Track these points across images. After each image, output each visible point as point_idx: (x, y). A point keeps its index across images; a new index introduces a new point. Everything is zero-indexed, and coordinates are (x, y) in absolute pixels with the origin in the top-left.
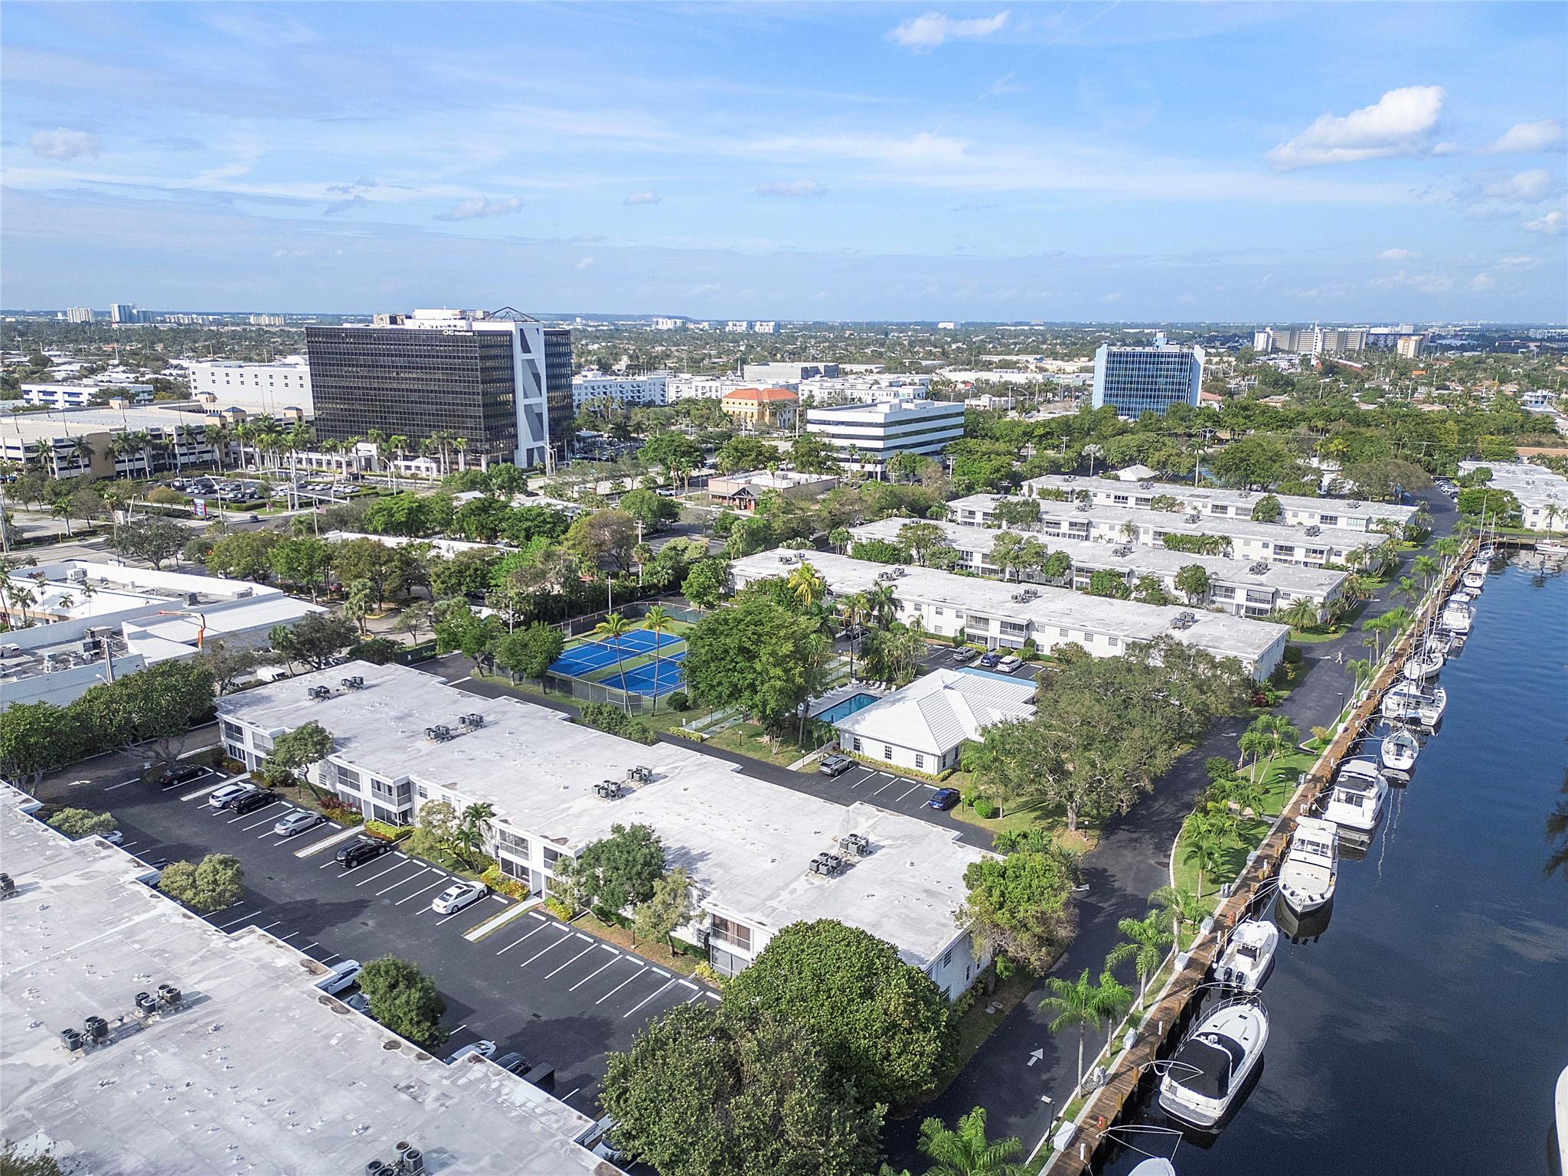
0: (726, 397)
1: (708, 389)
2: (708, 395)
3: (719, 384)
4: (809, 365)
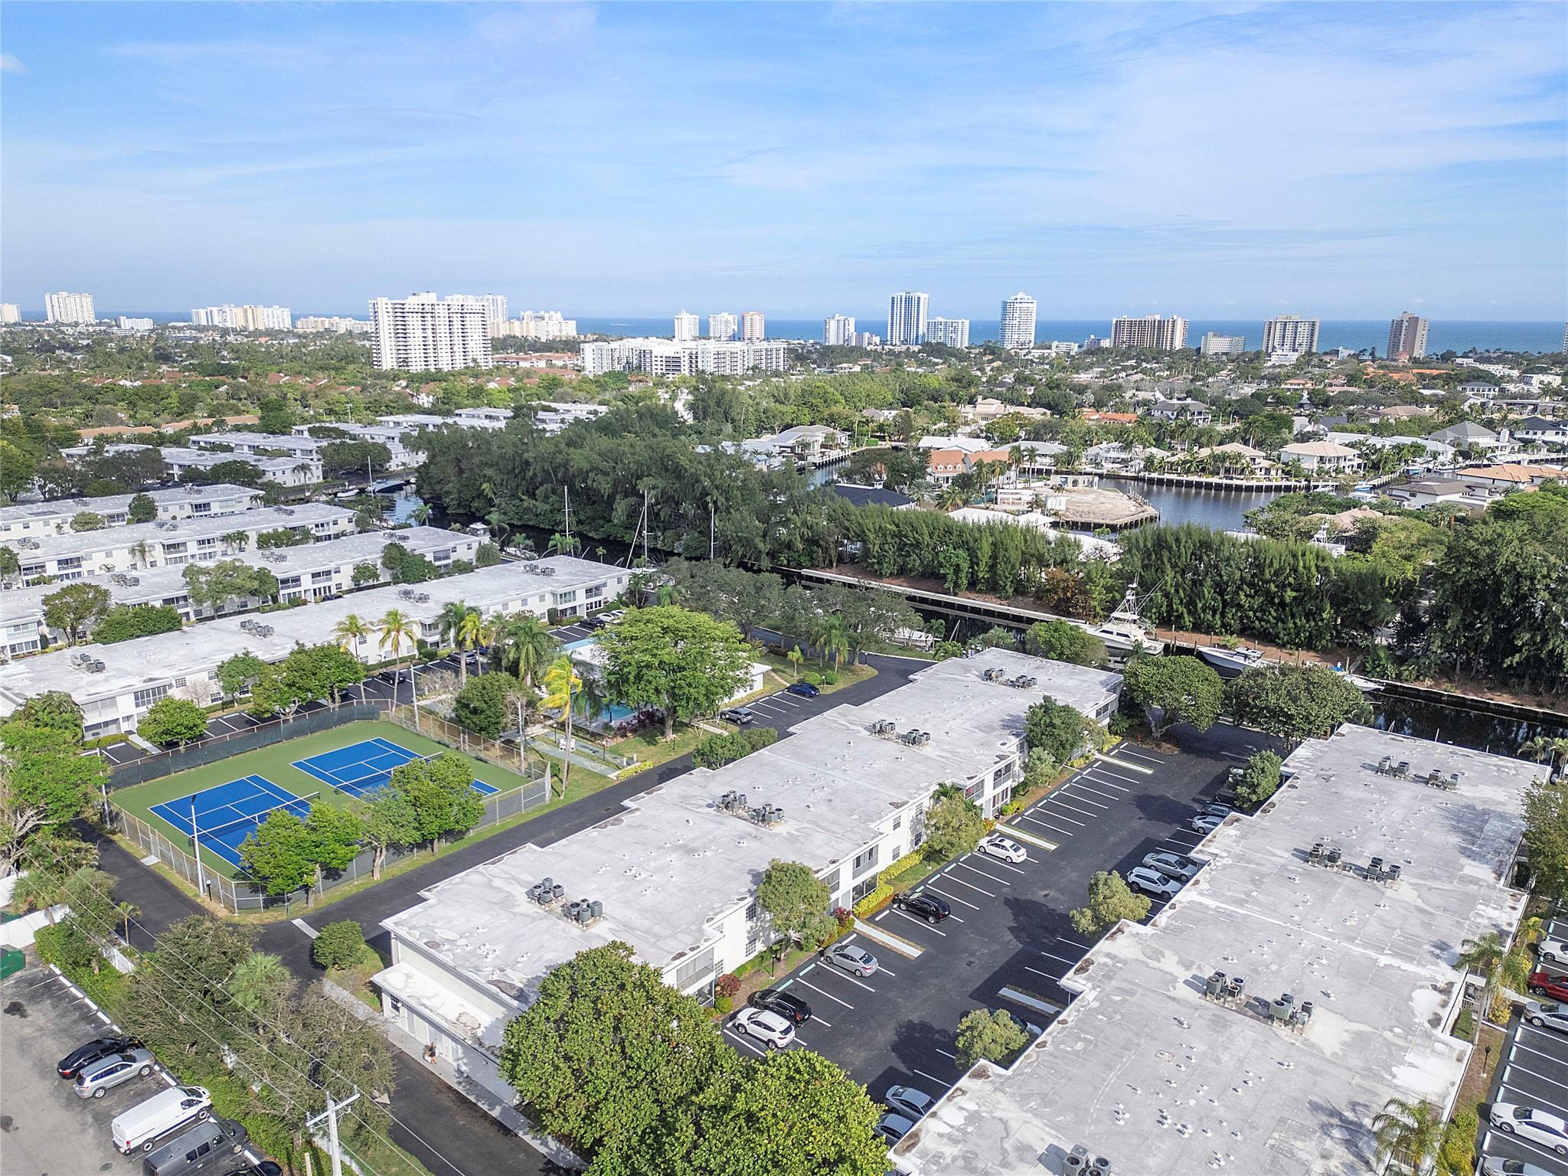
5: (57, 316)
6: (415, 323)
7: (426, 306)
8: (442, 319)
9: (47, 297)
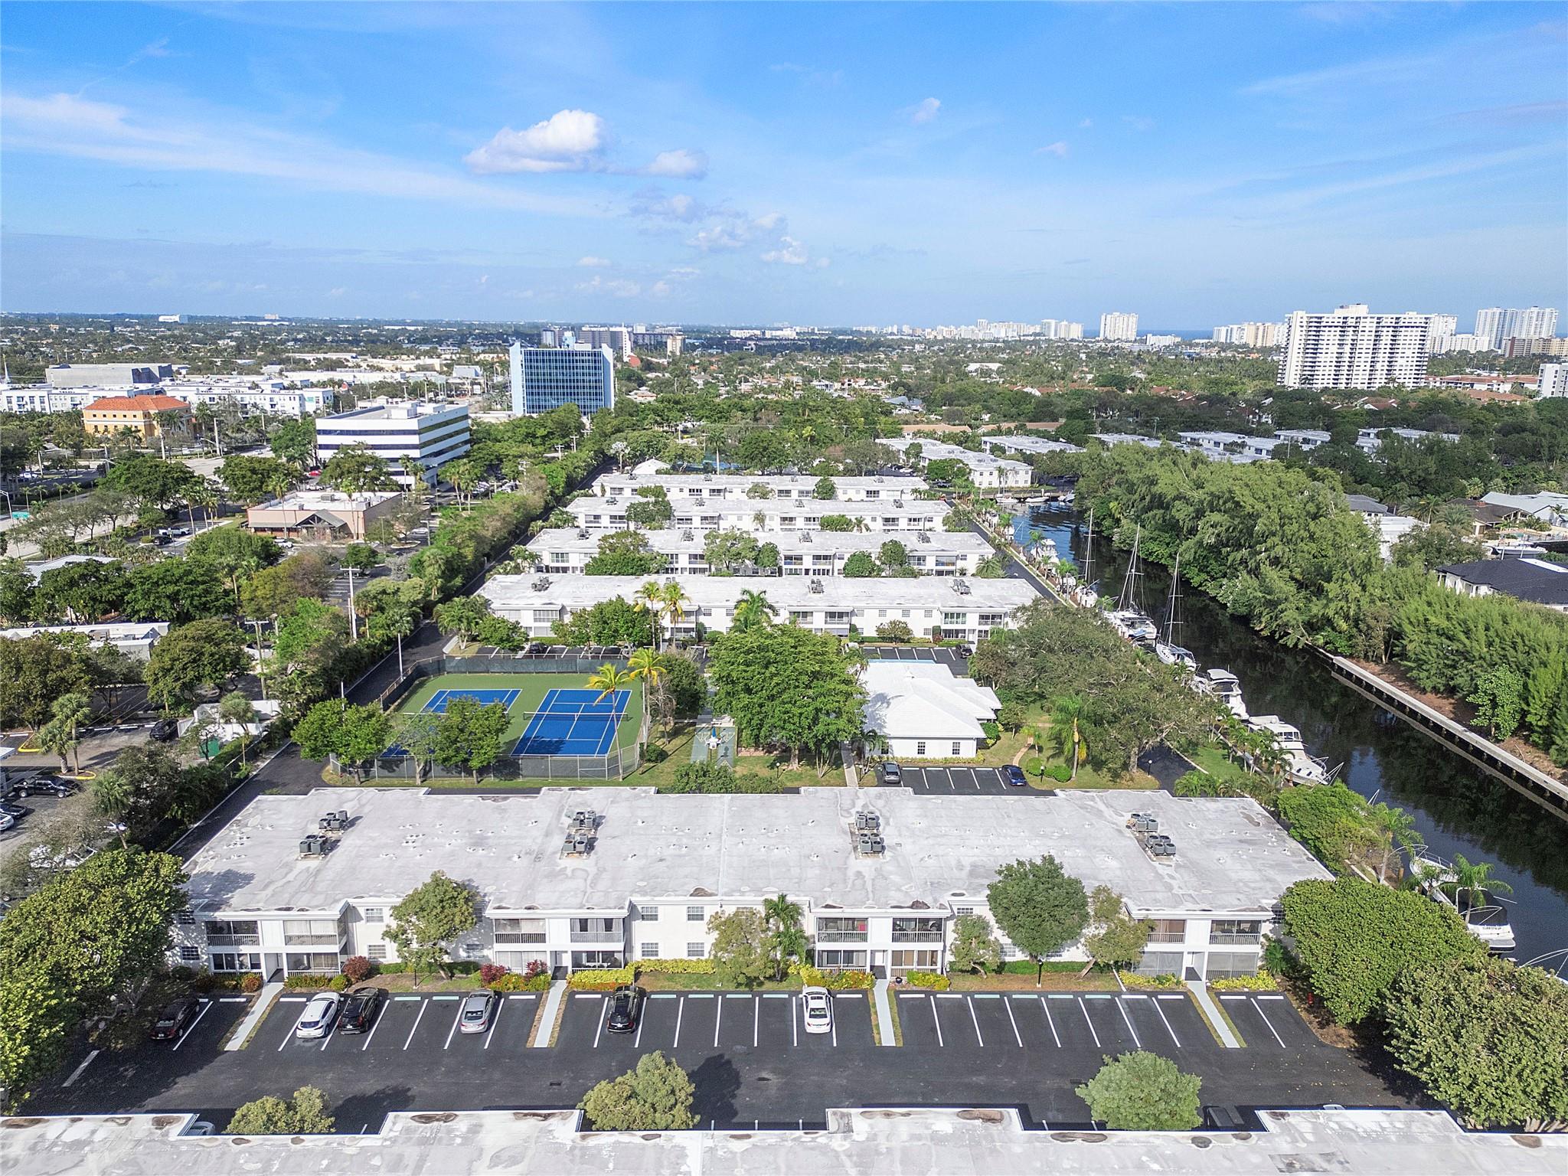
0: (89, 408)
1: (27, 399)
2: (29, 407)
3: (45, 394)
4: (140, 366)
5: (1107, 334)
6: (1331, 338)
7: (1349, 320)
8: (1366, 333)
9: (1103, 317)
